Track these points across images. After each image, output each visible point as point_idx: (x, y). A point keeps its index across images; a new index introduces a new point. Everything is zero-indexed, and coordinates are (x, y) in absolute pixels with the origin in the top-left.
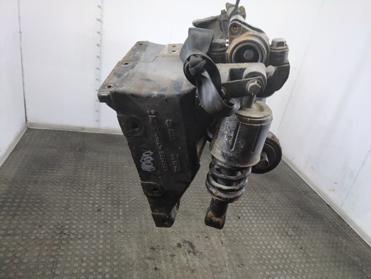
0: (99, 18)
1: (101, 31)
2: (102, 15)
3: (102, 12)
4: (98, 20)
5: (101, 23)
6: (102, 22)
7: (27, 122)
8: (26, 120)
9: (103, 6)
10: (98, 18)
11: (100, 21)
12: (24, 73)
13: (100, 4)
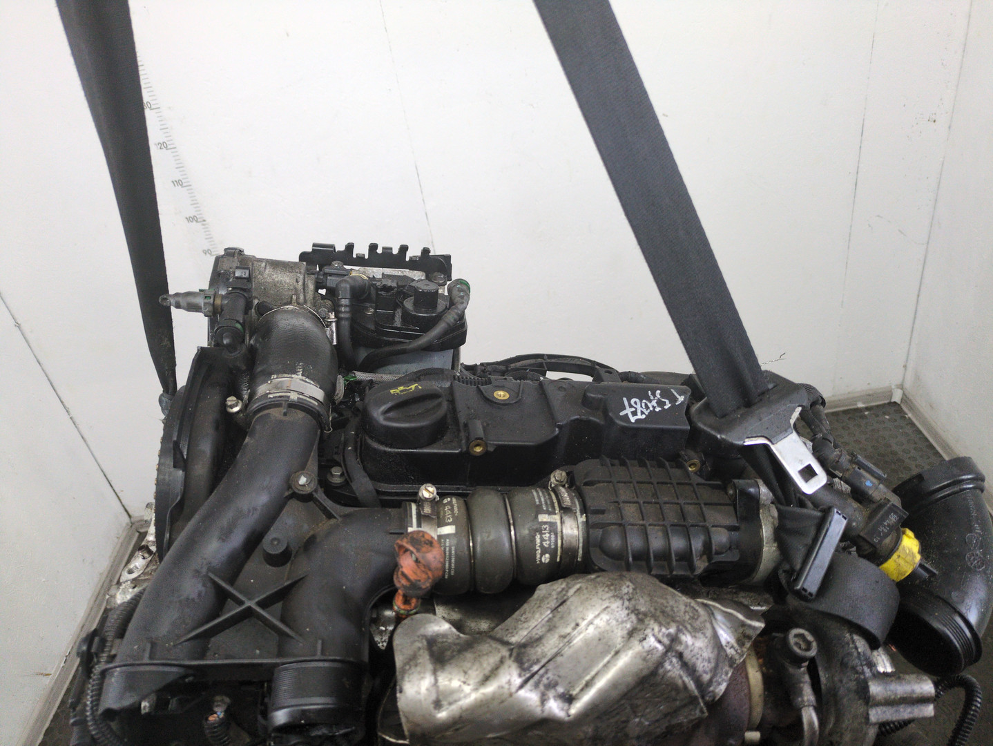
0: (192, 213)
1: (211, 245)
2: (195, 202)
3: (193, 195)
4: (191, 219)
5: (204, 225)
6: (204, 221)
7: (132, 519)
8: (130, 516)
9: (185, 177)
11: (197, 221)
12: (73, 413)
13: (177, 177)
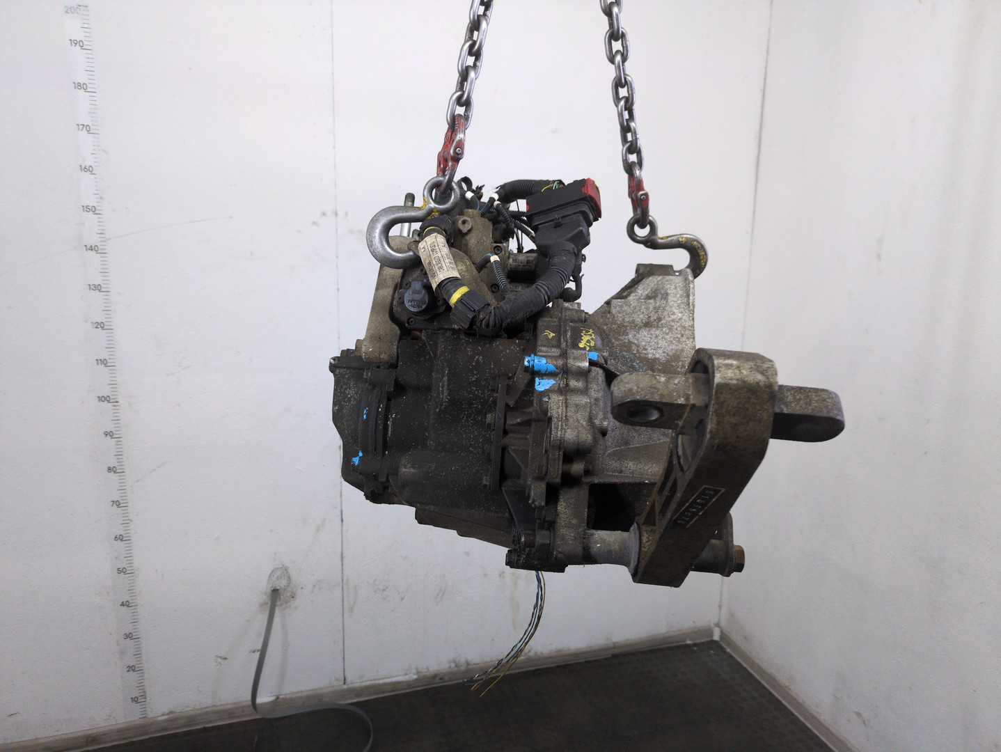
10: (100, 396)
